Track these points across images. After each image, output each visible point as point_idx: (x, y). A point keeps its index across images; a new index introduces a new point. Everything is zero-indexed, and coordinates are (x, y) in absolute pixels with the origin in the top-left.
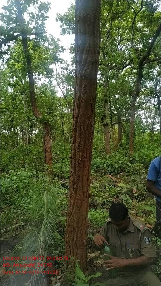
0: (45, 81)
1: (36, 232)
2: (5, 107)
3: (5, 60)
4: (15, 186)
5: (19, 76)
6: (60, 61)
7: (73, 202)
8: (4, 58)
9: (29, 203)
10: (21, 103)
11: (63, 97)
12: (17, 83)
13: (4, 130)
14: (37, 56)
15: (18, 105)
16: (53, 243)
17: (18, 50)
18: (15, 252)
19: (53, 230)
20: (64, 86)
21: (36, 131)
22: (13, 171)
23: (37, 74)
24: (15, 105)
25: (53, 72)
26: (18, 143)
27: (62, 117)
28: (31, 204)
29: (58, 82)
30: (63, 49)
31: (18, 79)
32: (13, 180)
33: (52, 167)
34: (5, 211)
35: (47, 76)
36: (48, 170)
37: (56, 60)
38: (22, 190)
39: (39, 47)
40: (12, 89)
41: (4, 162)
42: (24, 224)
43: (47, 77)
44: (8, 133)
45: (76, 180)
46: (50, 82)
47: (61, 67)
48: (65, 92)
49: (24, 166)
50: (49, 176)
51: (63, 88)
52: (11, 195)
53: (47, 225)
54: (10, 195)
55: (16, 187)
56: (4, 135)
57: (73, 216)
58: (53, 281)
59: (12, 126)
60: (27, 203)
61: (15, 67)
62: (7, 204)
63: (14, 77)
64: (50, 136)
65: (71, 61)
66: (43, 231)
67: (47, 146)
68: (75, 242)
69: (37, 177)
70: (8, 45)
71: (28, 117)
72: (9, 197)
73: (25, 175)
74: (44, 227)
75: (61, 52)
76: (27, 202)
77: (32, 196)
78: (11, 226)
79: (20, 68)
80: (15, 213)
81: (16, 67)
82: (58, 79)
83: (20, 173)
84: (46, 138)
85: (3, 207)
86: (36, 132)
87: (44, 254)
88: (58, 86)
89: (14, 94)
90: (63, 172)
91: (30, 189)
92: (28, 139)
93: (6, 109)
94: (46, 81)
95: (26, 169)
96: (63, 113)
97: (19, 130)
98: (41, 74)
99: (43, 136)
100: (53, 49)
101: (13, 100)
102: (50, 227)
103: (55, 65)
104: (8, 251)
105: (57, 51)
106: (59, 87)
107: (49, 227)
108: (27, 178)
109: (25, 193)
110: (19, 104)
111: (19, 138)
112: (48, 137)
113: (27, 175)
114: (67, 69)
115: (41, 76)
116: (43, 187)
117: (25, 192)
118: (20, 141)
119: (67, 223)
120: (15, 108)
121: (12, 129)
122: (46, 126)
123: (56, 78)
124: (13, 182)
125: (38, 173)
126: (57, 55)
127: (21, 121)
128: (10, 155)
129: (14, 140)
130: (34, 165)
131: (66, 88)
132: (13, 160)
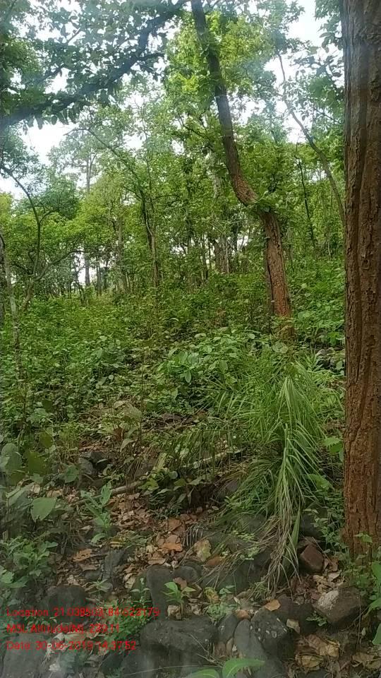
0: (256, 108)
1: (270, 471)
2: (171, 192)
3: (159, 75)
4: (212, 367)
5: (193, 109)
6: (289, 47)
7: (359, 402)
8: (156, 69)
9: (247, 405)
10: (204, 176)
11: (304, 141)
12: (190, 127)
13: (174, 246)
14: (232, 47)
15: (199, 182)
16: (313, 498)
17: (185, 44)
18: (227, 512)
19: (308, 466)
20: (307, 112)
21: (243, 239)
22: (204, 335)
23: (234, 94)
24: (192, 183)
25: (274, 79)
26: (207, 272)
27: (305, 194)
28: (252, 407)
29: (289, 105)
30: (296, 10)
31: (191, 118)
32: (206, 355)
33: (292, 320)
34: (196, 421)
35: (260, 94)
36: (283, 329)
37: (280, 44)
38: (228, 375)
39: (236, 21)
40: (182, 145)
41: (183, 316)
42: (239, 451)
43: (262, 97)
44: (185, 252)
45: (364, 348)
46: (268, 111)
47: (295, 60)
48: (310, 126)
49: (225, 324)
50: (286, 343)
51: (303, 118)
52: (205, 388)
53: (294, 454)
54: (202, 388)
55: (215, 370)
56: (175, 258)
57: (362, 437)
58: (320, 583)
59: (191, 233)
60: (242, 404)
61: (183, 87)
62: (200, 406)
63: (184, 113)
64: (279, 246)
65: (321, 36)
66: (286, 469)
67: (274, 271)
68: (369, 500)
69: (258, 346)
70: (160, 34)
71: (224, 207)
72: (203, 391)
73: (230, 341)
74: (287, 460)
75: (292, 19)
76: (242, 401)
77: (252, 388)
78: (213, 456)
79: (195, 89)
80: (219, 428)
81: (185, 87)
82: (289, 96)
83: (219, 338)
84: (270, 251)
85: (191, 413)
86: (245, 241)
87: (294, 521)
88: (291, 115)
89: (188, 156)
90: (321, 331)
91: (244, 373)
92: (228, 261)
93: (174, 195)
94: (258, 109)
95: (230, 330)
96: (308, 183)
97: (206, 242)
98: (245, 92)
99: (265, 247)
100: (270, 17)
101: (187, 173)
102: (302, 459)
103: (279, 61)
104: (212, 509)
105: (281, 20)
106: (294, 117)
107: (298, 460)
108: (235, 349)
109: (236, 383)
110: (201, 178)
111: (208, 262)
112: (276, 247)
113: (235, 341)
114: (312, 61)
115: (245, 98)
116: (276, 367)
117: (234, 380)
118: (211, 267)
119: (345, 452)
120: (193, 190)
121: (192, 241)
122: (268, 222)
123: (284, 93)
124: (206, 359)
125: (260, 337)
126: (282, 31)
127: (208, 218)
128: (193, 299)
129: (199, 266)
130: (247, 319)
131: (311, 117)
132: (201, 312)
